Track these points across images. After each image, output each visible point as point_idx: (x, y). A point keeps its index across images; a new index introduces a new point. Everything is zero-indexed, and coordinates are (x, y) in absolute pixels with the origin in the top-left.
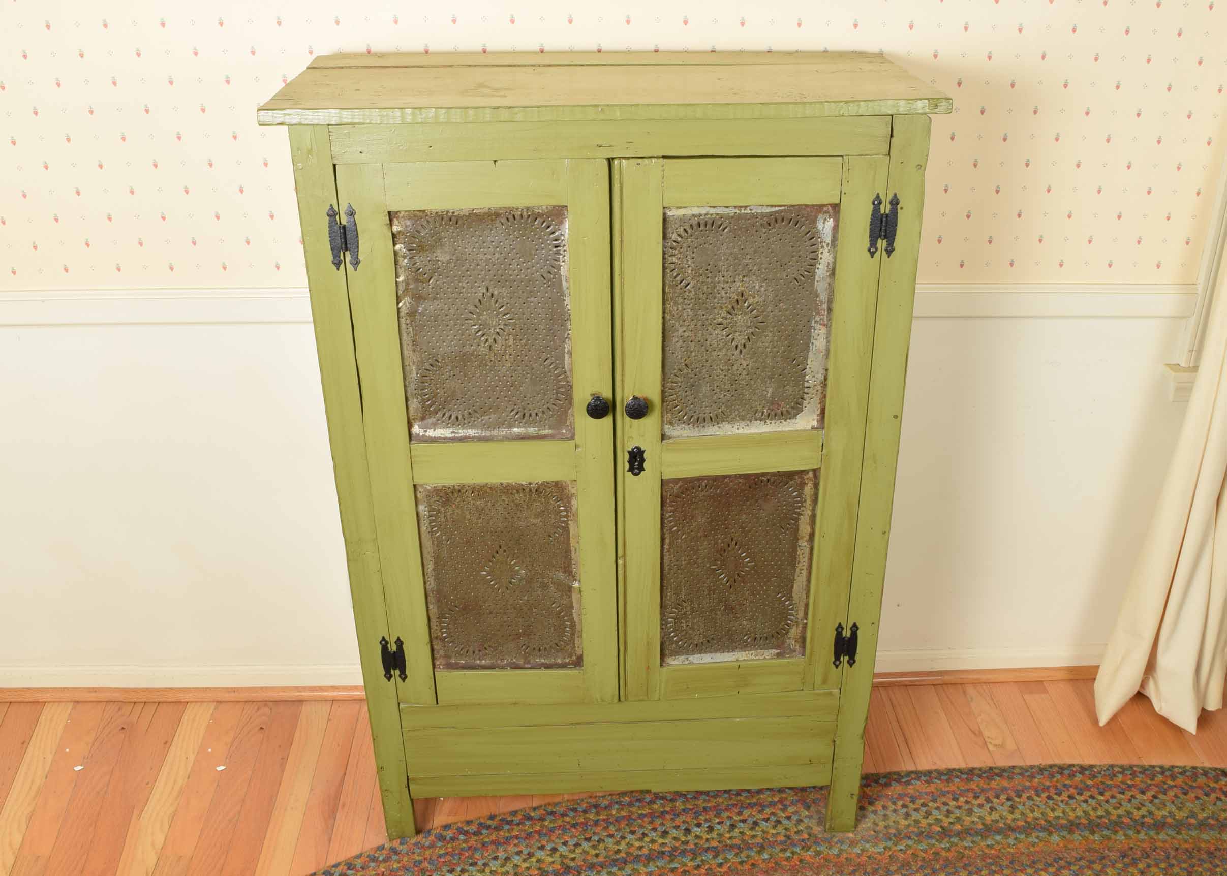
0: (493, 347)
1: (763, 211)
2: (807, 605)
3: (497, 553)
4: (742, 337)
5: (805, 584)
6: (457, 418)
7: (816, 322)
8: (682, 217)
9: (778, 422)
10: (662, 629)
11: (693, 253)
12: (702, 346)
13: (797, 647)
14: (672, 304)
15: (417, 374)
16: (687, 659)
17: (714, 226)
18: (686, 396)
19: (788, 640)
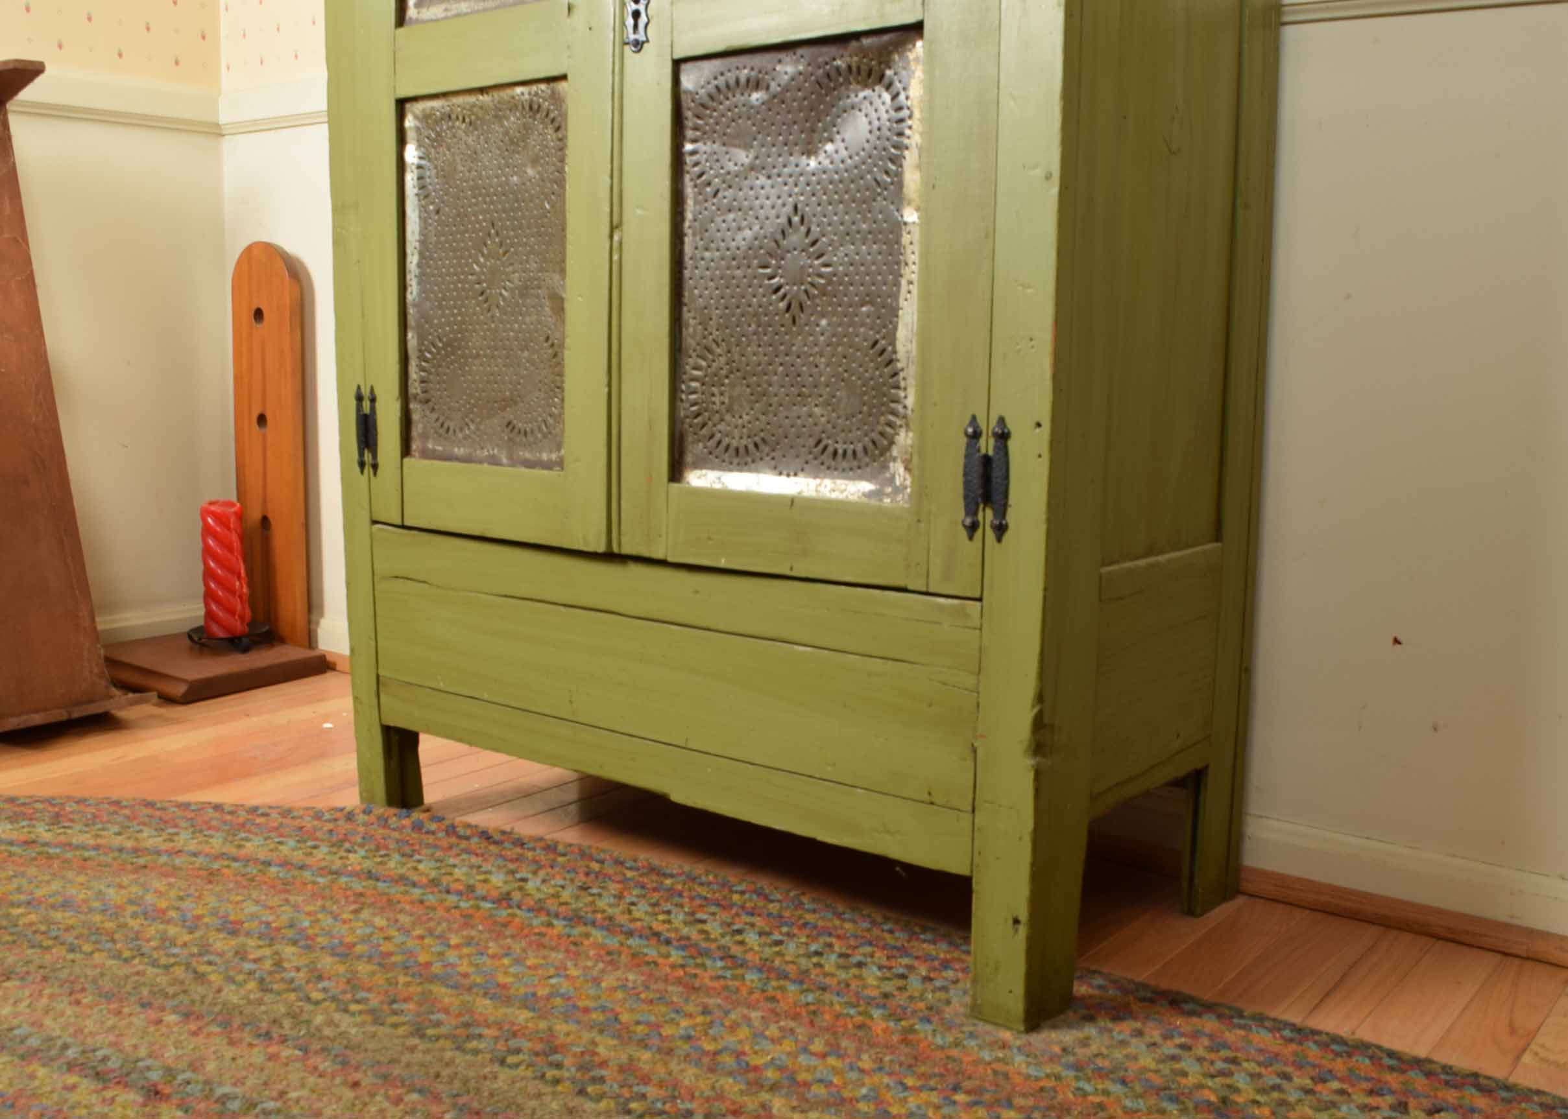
3: (489, 237)
10: (682, 401)
16: (719, 478)
19: (891, 464)
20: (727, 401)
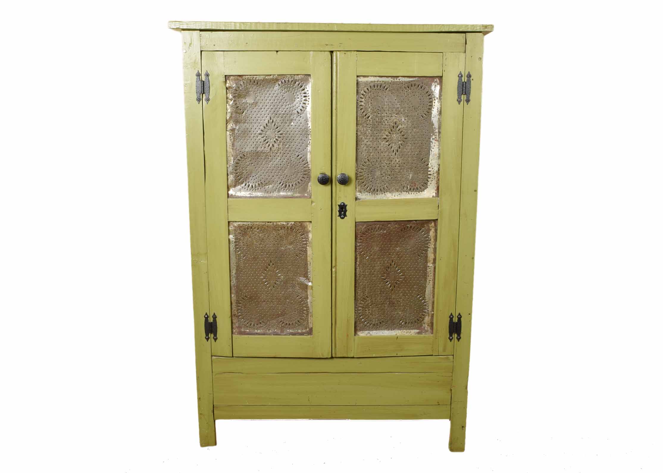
0: (272, 149)
1: (405, 80)
2: (433, 302)
3: (269, 265)
4: (396, 146)
5: (432, 289)
6: (252, 186)
7: (433, 139)
8: (366, 82)
9: (415, 193)
10: (356, 313)
11: (371, 100)
12: (376, 150)
13: (429, 329)
14: (361, 127)
15: (234, 162)
16: (369, 333)
17: (382, 87)
18: (368, 177)
19: (424, 325)
20: (370, 312)
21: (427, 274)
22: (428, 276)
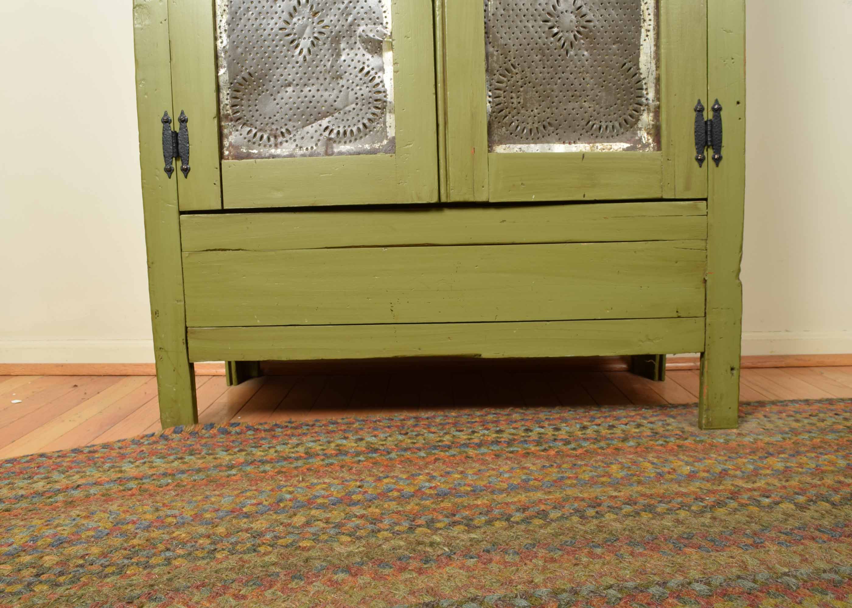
10: (490, 102)
13: (651, 141)
19: (639, 132)
20: (522, 101)
21: (642, 17)
22: (644, 21)
